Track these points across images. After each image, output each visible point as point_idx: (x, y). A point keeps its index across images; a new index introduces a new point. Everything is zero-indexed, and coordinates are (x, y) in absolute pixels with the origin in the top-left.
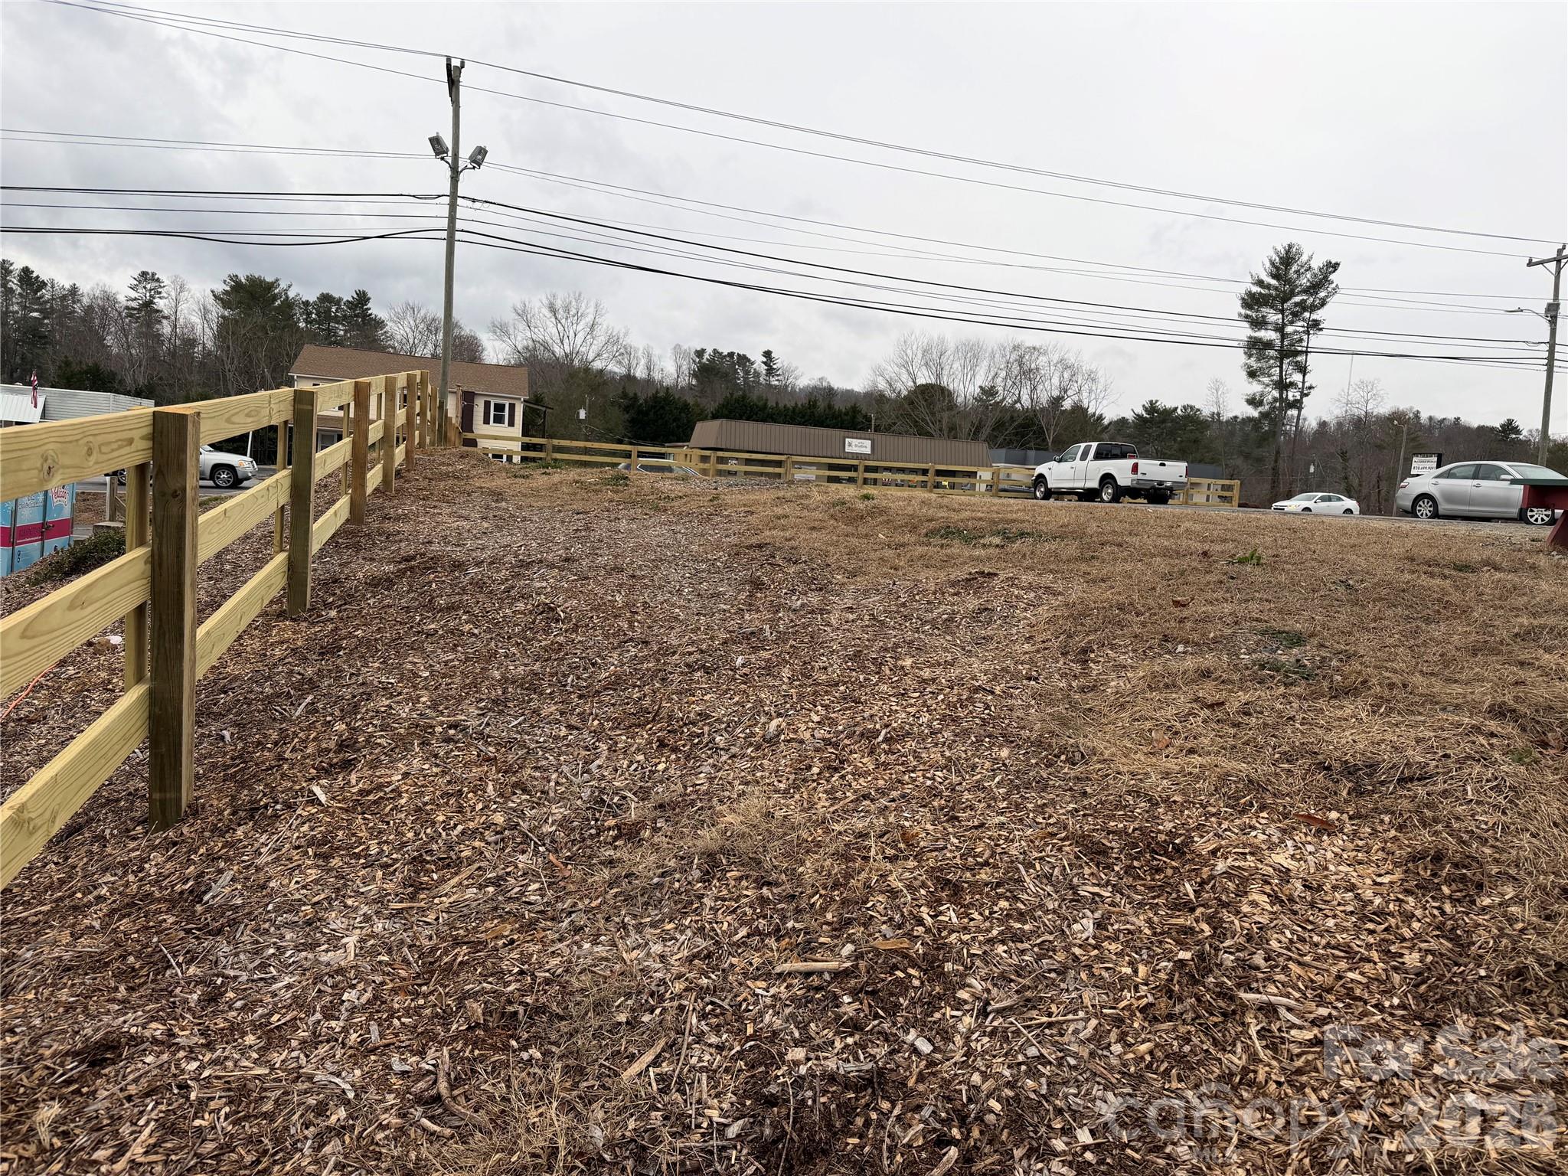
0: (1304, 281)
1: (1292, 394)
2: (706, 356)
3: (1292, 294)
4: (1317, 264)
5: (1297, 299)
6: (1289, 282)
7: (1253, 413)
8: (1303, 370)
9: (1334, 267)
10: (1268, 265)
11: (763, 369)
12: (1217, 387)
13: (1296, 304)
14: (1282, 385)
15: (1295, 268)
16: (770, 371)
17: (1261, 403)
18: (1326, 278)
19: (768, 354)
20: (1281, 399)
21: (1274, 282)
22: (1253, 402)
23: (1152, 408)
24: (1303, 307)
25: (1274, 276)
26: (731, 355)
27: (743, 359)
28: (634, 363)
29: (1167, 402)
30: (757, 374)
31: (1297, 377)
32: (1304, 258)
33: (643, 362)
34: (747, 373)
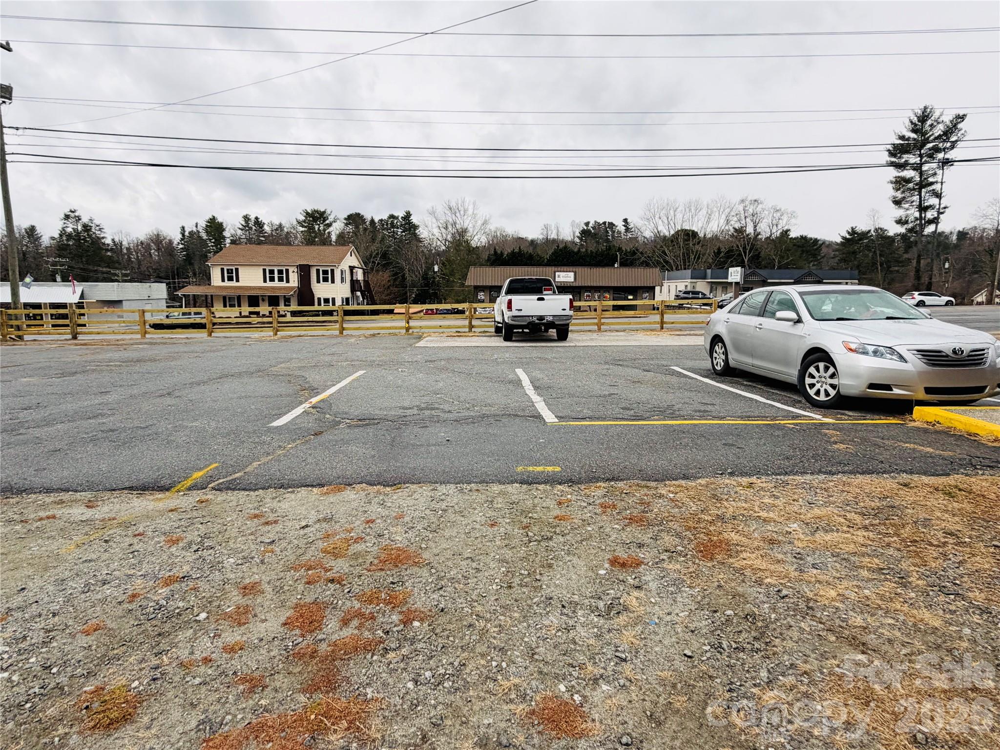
0: (939, 130)
1: (930, 215)
2: (591, 225)
3: (926, 141)
4: (947, 118)
5: (930, 145)
6: (924, 134)
7: (901, 230)
8: (939, 196)
9: (962, 118)
10: (908, 123)
11: (623, 229)
12: (874, 214)
13: (930, 149)
14: (923, 209)
15: (929, 122)
16: (627, 230)
17: (906, 222)
18: (955, 126)
19: (625, 220)
20: (921, 218)
21: (913, 135)
22: (900, 222)
23: (853, 232)
24: (937, 150)
25: (914, 131)
26: (604, 223)
27: (611, 225)
28: (550, 233)
29: (862, 227)
30: (619, 232)
31: (934, 201)
32: (936, 114)
33: (555, 232)
34: (614, 232)
